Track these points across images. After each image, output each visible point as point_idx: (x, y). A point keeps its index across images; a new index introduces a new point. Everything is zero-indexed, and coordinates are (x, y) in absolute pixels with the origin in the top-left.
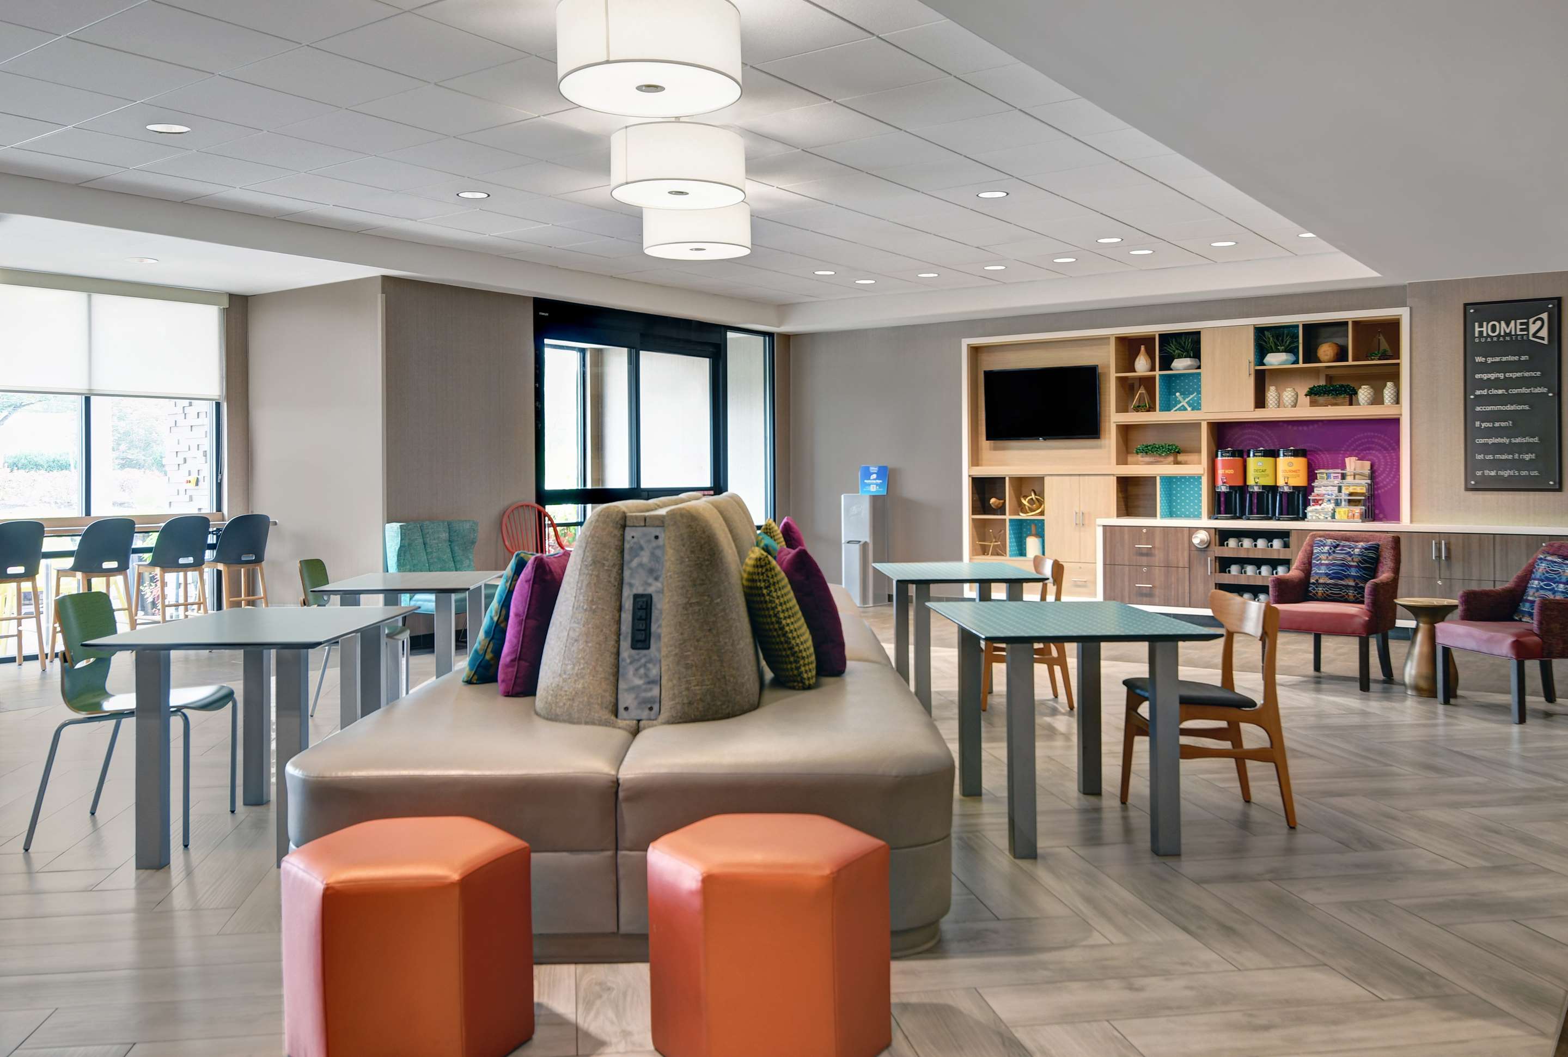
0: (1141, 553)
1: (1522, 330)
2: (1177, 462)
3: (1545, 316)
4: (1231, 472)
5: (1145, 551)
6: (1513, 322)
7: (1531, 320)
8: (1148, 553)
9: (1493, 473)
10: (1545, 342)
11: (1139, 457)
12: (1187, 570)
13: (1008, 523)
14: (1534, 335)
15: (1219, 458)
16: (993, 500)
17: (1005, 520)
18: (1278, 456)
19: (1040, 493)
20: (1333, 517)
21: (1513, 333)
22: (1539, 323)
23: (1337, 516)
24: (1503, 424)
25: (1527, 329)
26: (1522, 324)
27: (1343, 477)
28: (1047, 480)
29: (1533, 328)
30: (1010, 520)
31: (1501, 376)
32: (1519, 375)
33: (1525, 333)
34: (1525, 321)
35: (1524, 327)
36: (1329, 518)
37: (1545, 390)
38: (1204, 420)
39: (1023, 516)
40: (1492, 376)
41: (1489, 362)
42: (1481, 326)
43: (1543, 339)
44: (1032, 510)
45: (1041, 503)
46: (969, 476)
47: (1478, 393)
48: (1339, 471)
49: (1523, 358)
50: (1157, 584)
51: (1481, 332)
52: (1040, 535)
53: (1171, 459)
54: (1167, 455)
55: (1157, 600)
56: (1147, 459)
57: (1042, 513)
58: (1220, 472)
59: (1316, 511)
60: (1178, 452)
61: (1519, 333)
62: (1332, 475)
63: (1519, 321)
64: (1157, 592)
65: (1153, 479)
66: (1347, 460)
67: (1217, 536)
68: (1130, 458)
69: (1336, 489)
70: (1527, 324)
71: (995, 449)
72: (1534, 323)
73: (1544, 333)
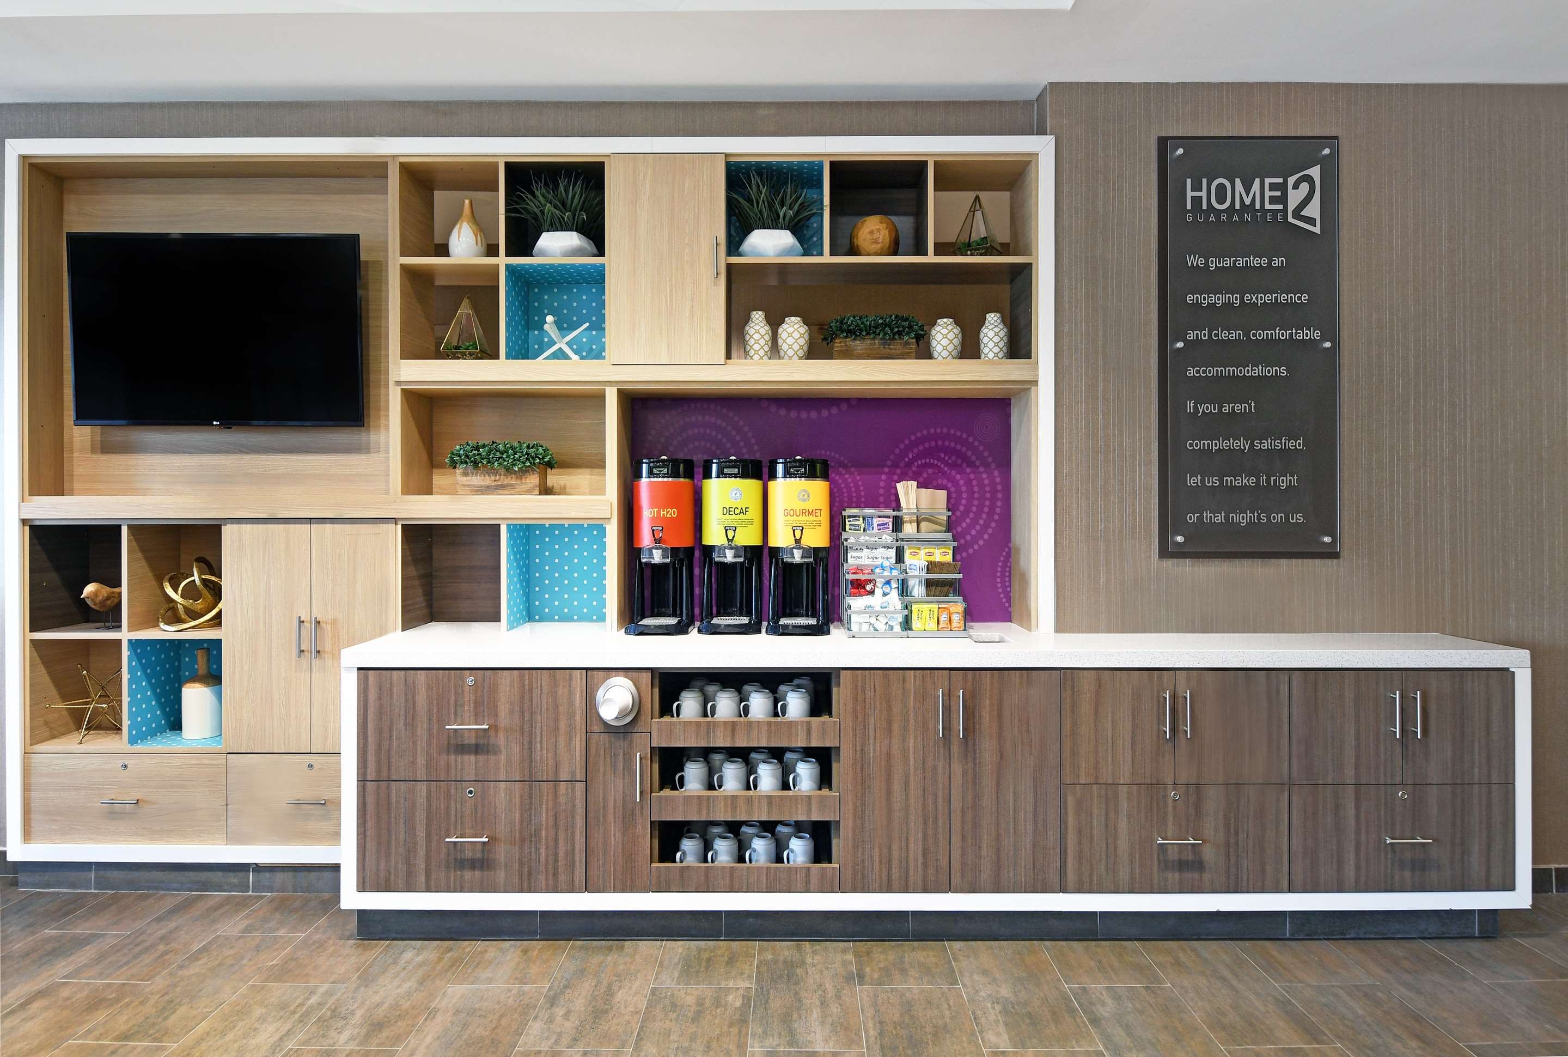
0: (460, 747)
1: (1273, 200)
2: (546, 490)
3: (1315, 172)
4: (672, 513)
5: (470, 740)
6: (1257, 181)
7: (1292, 180)
8: (480, 747)
9: (1219, 518)
10: (1317, 230)
11: (459, 476)
12: (580, 787)
13: (125, 652)
14: (1297, 213)
15: (644, 481)
16: (90, 589)
17: (119, 642)
18: (773, 476)
19: (213, 566)
20: (907, 624)
21: (1258, 207)
22: (1305, 187)
23: (916, 624)
24: (1239, 408)
25: (1283, 200)
26: (1273, 187)
27: (898, 524)
28: (227, 532)
29: (1295, 197)
30: (133, 644)
31: (1235, 299)
32: (1268, 298)
33: (1280, 207)
34: (1280, 180)
35: (1278, 193)
36: (897, 628)
37: (1317, 334)
38: (611, 383)
39: (167, 632)
40: (1218, 299)
41: (1213, 267)
42: (1197, 187)
43: (1311, 221)
44: (194, 615)
45: (216, 592)
46: (24, 522)
47: (1191, 335)
48: (890, 512)
49: (1276, 262)
50: (502, 829)
51: (1197, 201)
52: (213, 678)
53: (533, 480)
54: (524, 471)
55: (501, 875)
56: (478, 480)
57: (217, 621)
58: (647, 514)
59: (868, 610)
60: (550, 465)
61: (1268, 206)
62: (876, 521)
63: (1268, 181)
64: (501, 852)
65: (494, 530)
66: (900, 487)
67: (656, 691)
68: (439, 479)
69: (892, 553)
70: (1283, 187)
71: (106, 448)
72: (1296, 186)
73: (1313, 210)
